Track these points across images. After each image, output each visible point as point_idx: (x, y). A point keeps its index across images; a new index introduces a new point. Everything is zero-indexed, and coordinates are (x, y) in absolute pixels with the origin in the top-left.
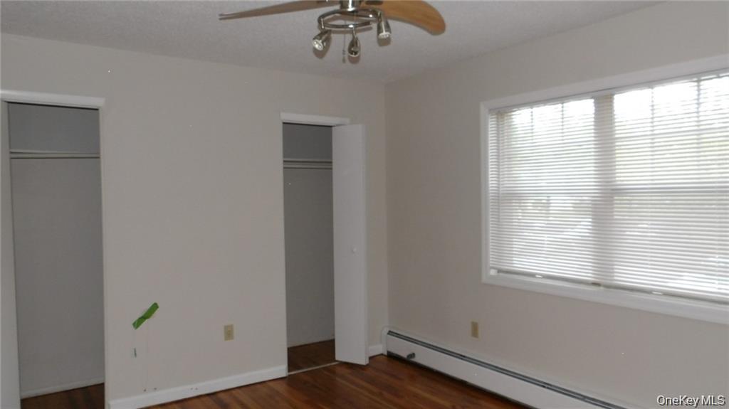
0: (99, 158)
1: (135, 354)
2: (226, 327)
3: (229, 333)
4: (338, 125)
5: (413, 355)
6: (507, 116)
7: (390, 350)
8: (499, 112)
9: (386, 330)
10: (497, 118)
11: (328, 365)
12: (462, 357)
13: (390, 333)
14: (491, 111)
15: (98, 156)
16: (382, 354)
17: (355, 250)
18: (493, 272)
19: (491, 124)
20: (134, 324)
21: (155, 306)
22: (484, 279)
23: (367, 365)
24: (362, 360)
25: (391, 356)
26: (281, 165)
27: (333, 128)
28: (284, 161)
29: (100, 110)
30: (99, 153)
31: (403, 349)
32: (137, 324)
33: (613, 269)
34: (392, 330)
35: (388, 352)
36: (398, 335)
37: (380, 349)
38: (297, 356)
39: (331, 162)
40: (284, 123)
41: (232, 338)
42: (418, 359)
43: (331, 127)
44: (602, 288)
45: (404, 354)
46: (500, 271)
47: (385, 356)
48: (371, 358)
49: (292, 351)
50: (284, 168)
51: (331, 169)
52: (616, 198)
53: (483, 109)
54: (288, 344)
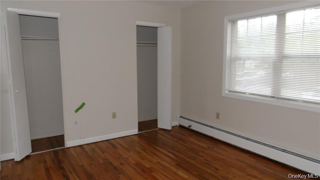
0: (58, 40)
1: (76, 123)
2: (113, 113)
3: (114, 116)
4: (160, 27)
5: (190, 126)
6: (236, 23)
7: (180, 124)
8: (233, 21)
9: (179, 116)
10: (232, 24)
11: (155, 129)
12: (212, 127)
13: (181, 117)
14: (229, 21)
15: (58, 39)
16: (177, 126)
17: (167, 82)
18: (227, 92)
19: (229, 27)
20: (75, 111)
21: (84, 104)
22: (223, 95)
23: (171, 130)
24: (169, 128)
25: (181, 127)
26: (135, 45)
27: (158, 28)
28: (137, 43)
29: (58, 18)
30: (58, 38)
31: (186, 124)
32: (77, 111)
33: (280, 91)
34: (182, 116)
35: (180, 125)
36: (184, 118)
37: (176, 123)
38: (142, 125)
39: (157, 44)
40: (137, 26)
41: (115, 118)
42: (192, 128)
43: (157, 28)
44: (275, 99)
45: (187, 126)
46: (230, 91)
47: (178, 126)
48: (172, 127)
49: (140, 124)
50: (137, 46)
51: (157, 46)
52: (284, 60)
53: (226, 20)
54: (138, 121)
